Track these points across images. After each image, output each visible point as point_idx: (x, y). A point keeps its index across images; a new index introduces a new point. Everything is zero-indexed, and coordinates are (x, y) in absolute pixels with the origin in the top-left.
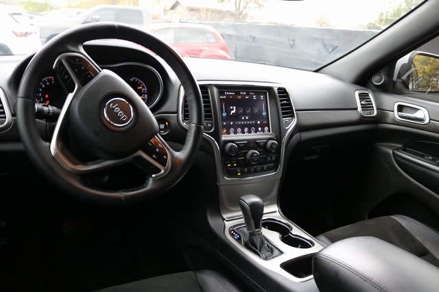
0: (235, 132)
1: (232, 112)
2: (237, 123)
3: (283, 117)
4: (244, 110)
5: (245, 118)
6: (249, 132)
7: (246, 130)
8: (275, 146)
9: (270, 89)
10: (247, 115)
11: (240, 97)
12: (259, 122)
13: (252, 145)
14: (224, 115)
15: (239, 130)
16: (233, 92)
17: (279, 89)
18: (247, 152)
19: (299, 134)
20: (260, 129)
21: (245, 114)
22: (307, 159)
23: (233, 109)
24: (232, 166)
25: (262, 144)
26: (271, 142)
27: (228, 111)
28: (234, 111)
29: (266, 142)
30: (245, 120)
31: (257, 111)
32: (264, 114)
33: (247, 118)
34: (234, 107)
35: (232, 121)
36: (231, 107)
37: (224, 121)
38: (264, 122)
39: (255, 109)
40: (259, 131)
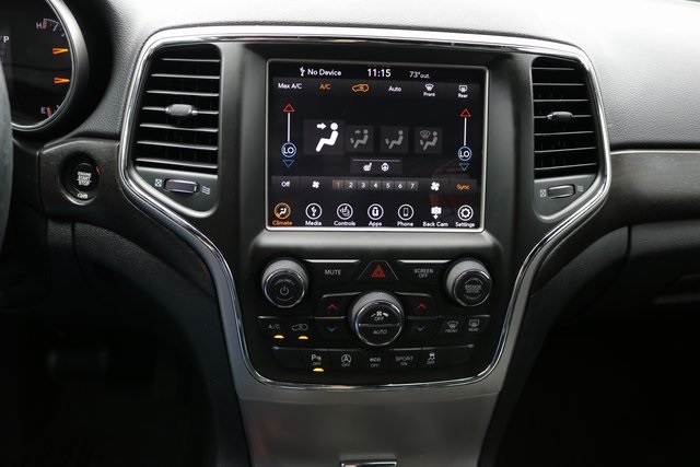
1: (323, 141)
2: (338, 183)
3: (539, 175)
4: (376, 140)
5: (376, 167)
6: (389, 221)
7: (375, 211)
8: (476, 289)
9: (498, 61)
10: (388, 155)
11: (362, 87)
12: (435, 186)
13: (378, 273)
14: (288, 151)
15: (345, 209)
16: (336, 68)
17: (543, 61)
18: (354, 299)
19: (623, 231)
21: (376, 151)
22: (661, 300)
23: (327, 133)
24: (291, 339)
25: (424, 273)
26: (466, 266)
27: (305, 138)
28: (331, 141)
29: (446, 269)
30: (376, 173)
31: (430, 140)
32: (465, 155)
33: (385, 167)
34: (334, 126)
35: (316, 175)
36: (322, 126)
37: (287, 173)
38: (460, 187)
39: (425, 134)
40: (430, 218)
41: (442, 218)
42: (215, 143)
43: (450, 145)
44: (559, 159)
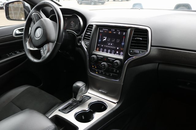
0: (103, 51)
1: (104, 40)
2: (105, 46)
3: (130, 48)
4: (111, 40)
6: (111, 53)
7: (109, 51)
11: (110, 32)
12: (118, 48)
13: (105, 60)
14: (100, 40)
15: (105, 50)
16: (107, 29)
20: (117, 52)
21: (111, 42)
24: (94, 67)
25: (111, 61)
26: (117, 61)
27: (102, 39)
29: (114, 61)
31: (118, 41)
32: (123, 44)
33: (111, 44)
34: (106, 37)
35: (103, 44)
36: (104, 37)
37: (99, 44)
38: (121, 49)
39: (118, 40)
40: (116, 53)
41: (118, 54)
42: (90, 38)
43: (121, 42)
44: (135, 46)
